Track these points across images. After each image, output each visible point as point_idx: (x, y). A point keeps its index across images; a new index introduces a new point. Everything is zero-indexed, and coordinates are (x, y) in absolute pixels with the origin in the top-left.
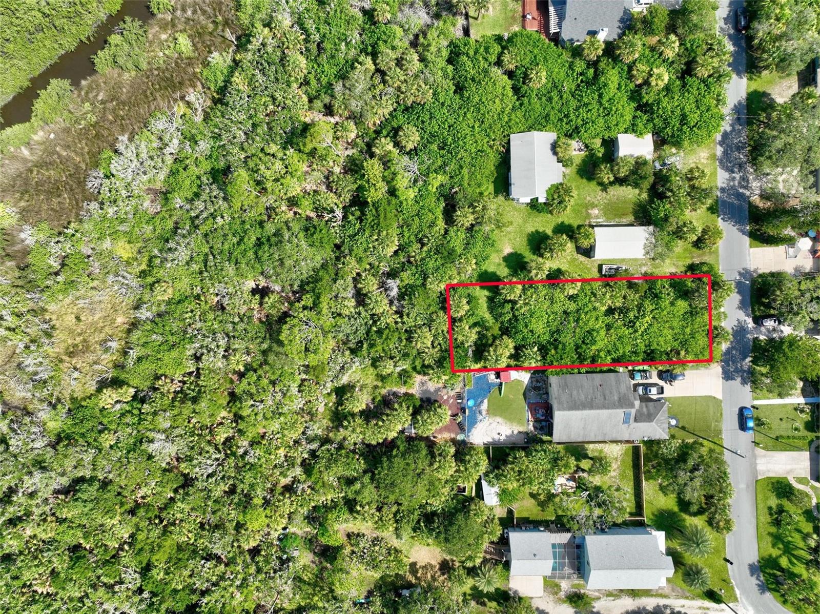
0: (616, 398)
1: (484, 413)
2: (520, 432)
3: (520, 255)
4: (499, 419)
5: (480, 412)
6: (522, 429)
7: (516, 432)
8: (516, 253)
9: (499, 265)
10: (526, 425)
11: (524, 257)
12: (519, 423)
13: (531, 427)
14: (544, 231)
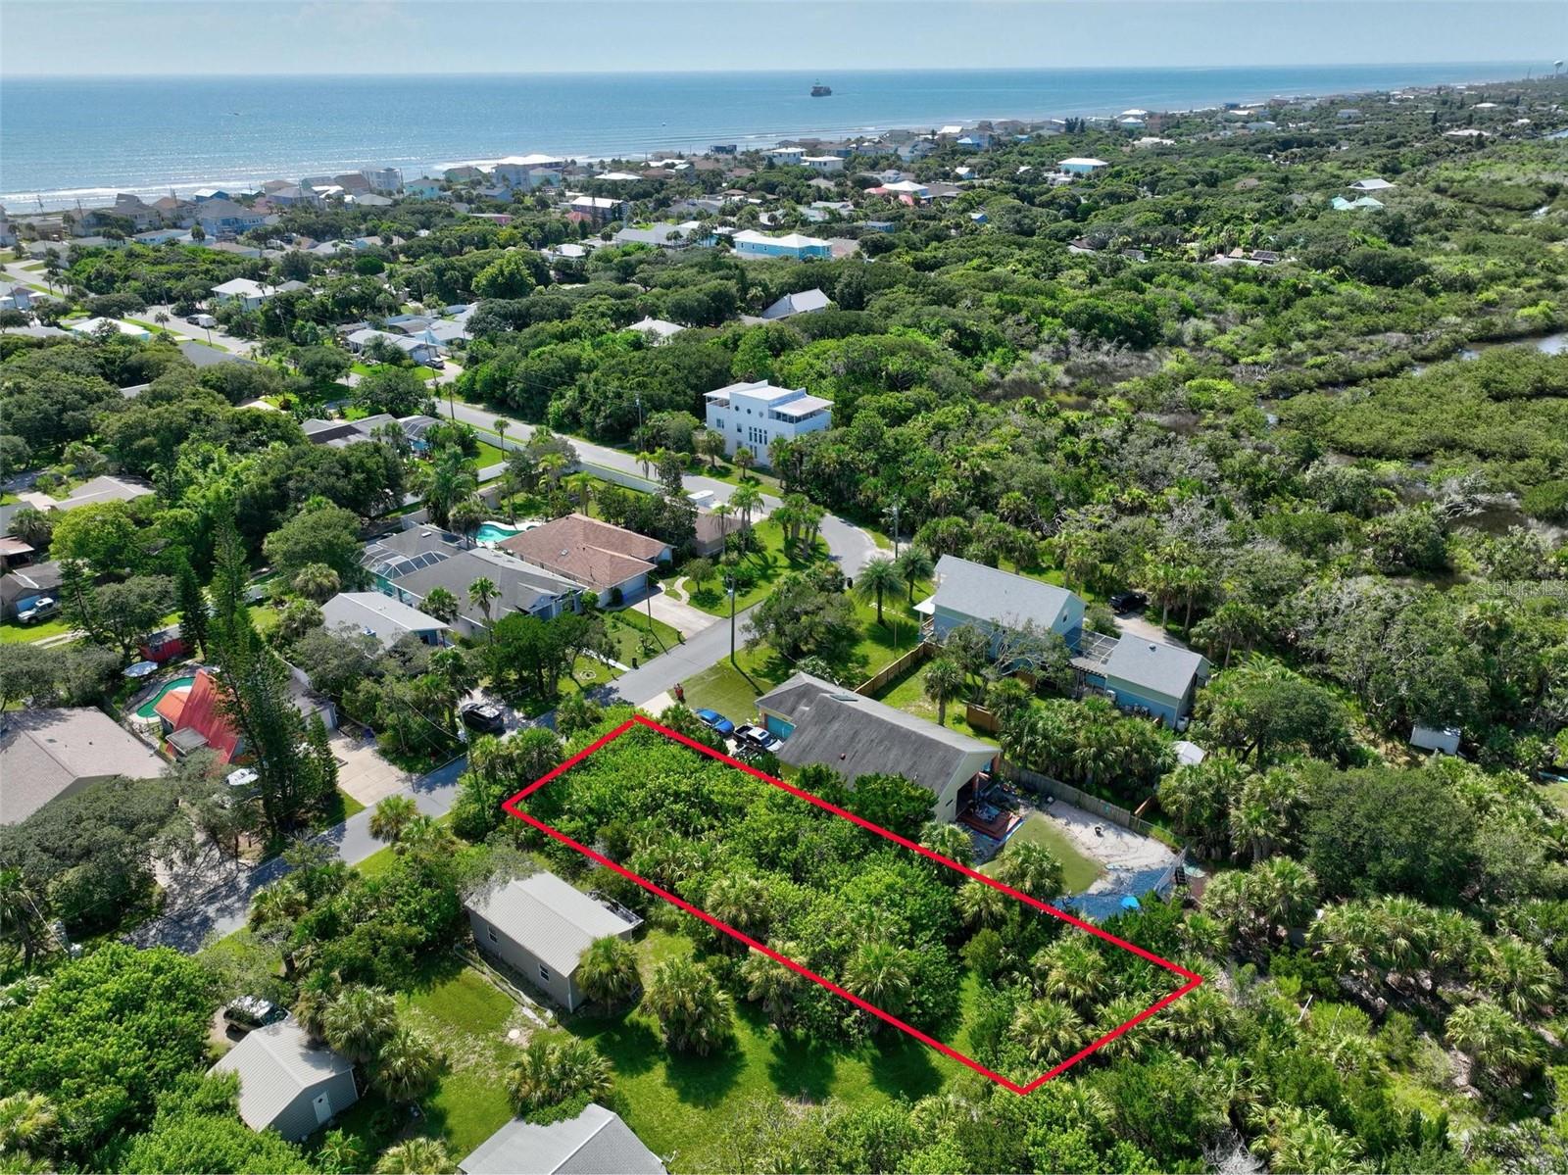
0: (836, 726)
1: (1112, 877)
2: (1053, 816)
4: (1086, 853)
5: (1119, 881)
6: (1046, 818)
7: (1064, 821)
8: (781, 1090)
9: (847, 1095)
10: (1031, 819)
11: (771, 1066)
12: (1044, 827)
13: (1022, 811)
14: (667, 1085)
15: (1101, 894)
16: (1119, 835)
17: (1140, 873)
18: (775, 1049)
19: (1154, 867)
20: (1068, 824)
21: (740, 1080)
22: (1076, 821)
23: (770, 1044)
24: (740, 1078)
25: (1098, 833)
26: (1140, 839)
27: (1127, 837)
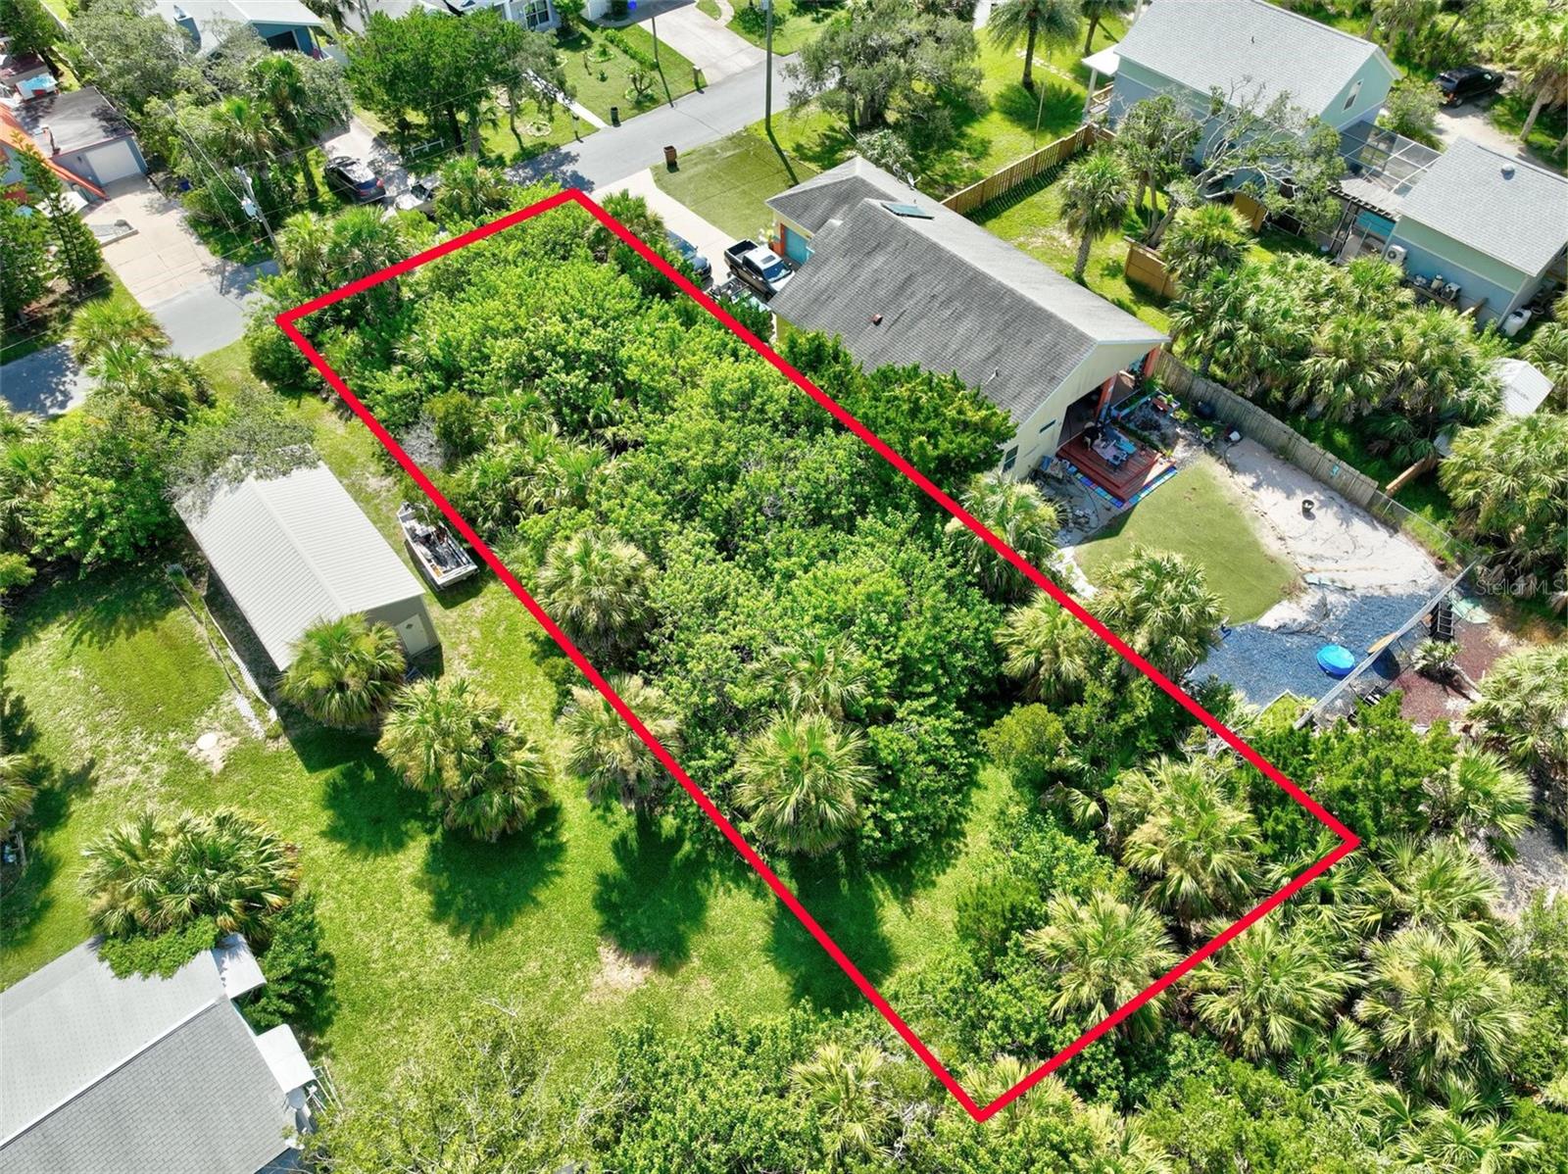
1: (1310, 599)
2: (1232, 467)
3: (603, 904)
4: (1272, 546)
5: (1323, 610)
6: (1212, 468)
7: (1249, 480)
8: (606, 929)
9: (716, 962)
10: (1190, 468)
11: (603, 879)
12: (1208, 485)
13: (1179, 452)
14: (419, 884)
15: (1284, 630)
16: (1346, 521)
17: (1365, 599)
18: (620, 847)
19: (1394, 591)
20: (1256, 486)
21: (541, 898)
22: (1272, 483)
23: (613, 834)
24: (543, 895)
25: (1307, 513)
26: (1382, 534)
27: (1359, 527)
